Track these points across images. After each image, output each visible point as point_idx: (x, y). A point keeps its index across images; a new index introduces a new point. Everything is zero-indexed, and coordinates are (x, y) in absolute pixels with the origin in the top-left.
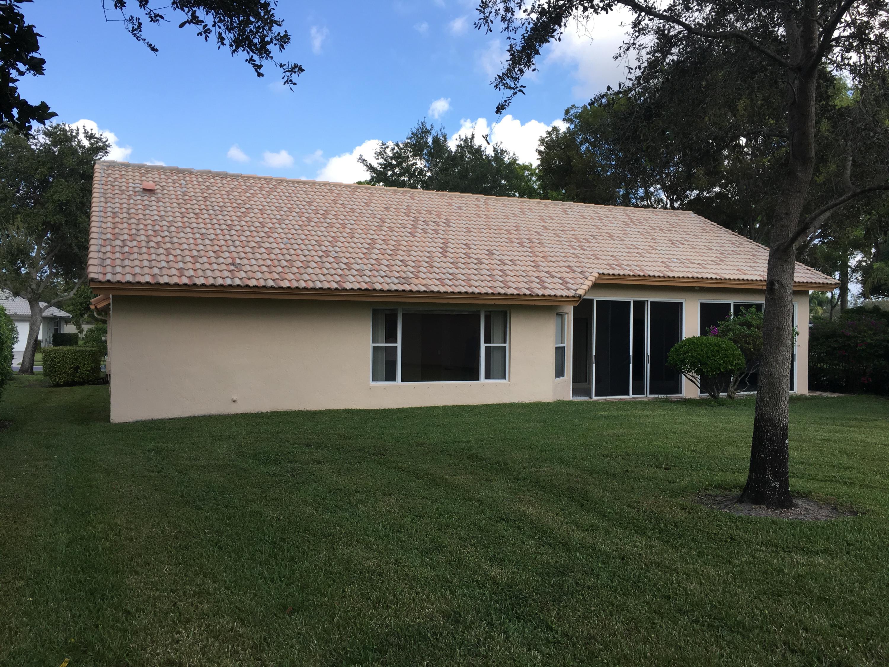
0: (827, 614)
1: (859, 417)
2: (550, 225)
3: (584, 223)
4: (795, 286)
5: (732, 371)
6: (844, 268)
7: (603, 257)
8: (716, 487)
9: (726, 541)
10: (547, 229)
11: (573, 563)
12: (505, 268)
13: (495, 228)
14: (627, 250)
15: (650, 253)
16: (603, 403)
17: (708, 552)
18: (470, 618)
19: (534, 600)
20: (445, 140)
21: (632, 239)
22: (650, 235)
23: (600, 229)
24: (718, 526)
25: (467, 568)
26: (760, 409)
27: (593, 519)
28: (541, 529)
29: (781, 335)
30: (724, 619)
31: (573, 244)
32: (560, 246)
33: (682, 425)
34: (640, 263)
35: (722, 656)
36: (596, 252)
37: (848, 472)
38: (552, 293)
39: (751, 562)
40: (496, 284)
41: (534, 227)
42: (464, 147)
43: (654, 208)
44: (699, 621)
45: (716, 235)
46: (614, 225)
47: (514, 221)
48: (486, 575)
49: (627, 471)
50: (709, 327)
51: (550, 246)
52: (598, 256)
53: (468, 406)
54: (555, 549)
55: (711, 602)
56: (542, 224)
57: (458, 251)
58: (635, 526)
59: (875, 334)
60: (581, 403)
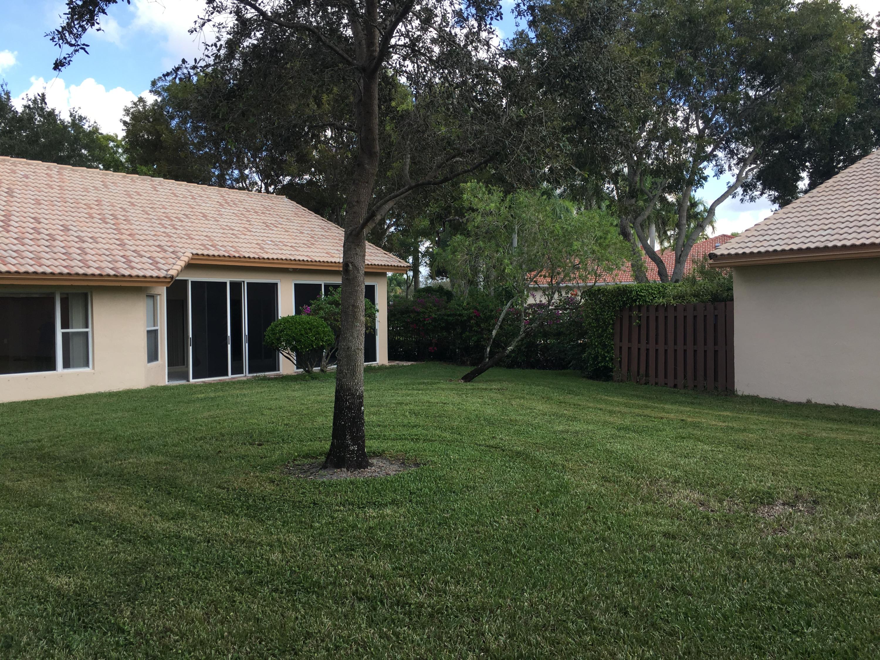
0: (390, 559)
1: (426, 381)
2: (138, 201)
3: (176, 202)
4: (366, 268)
5: (323, 347)
6: (416, 253)
7: (197, 237)
8: (304, 457)
9: (310, 507)
10: (134, 205)
11: (155, 556)
12: (84, 245)
13: (72, 201)
14: (222, 231)
15: (245, 235)
16: (200, 386)
17: (292, 520)
18: (25, 639)
19: (106, 604)
20: (9, 98)
21: (226, 220)
22: (245, 217)
23: (193, 208)
24: (303, 493)
25: (25, 584)
26: (340, 380)
27: (179, 506)
28: (121, 525)
29: (355, 312)
30: (301, 582)
31: (163, 222)
32: (149, 224)
33: (277, 401)
34: (235, 244)
35: (297, 618)
36: (189, 232)
37: (415, 430)
38: (141, 273)
39: (330, 523)
40: (72, 263)
41: (119, 202)
42: (32, 109)
43: (249, 191)
44: (278, 590)
45: (307, 220)
46: (208, 205)
47: (95, 195)
48: (50, 587)
49: (220, 452)
50: (302, 307)
51: (137, 223)
52: (192, 236)
53: (42, 400)
54: (135, 545)
55: (291, 569)
56: (129, 200)
57: (24, 225)
58: (223, 507)
59: (438, 310)
60: (177, 387)
